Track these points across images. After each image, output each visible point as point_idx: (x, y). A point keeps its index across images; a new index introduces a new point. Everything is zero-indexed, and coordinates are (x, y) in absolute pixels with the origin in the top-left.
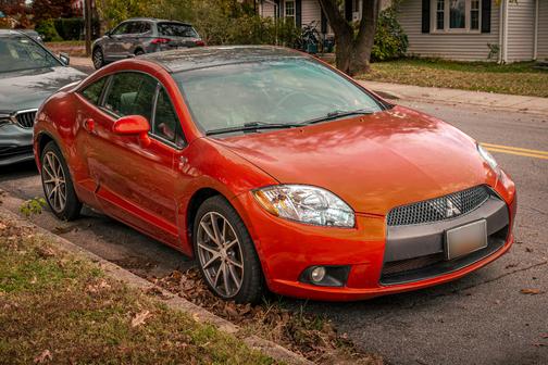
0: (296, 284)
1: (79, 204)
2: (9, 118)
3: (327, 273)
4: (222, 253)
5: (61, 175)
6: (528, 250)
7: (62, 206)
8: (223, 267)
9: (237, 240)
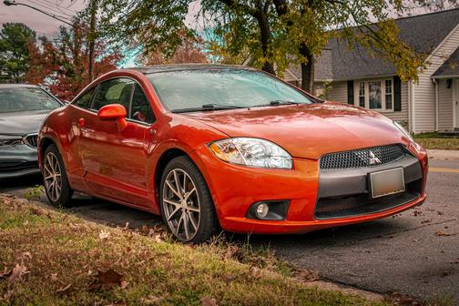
0: (243, 220)
1: (71, 191)
2: (21, 140)
3: (270, 210)
4: (183, 204)
5: (58, 170)
6: (440, 214)
7: (58, 196)
8: (184, 216)
9: (195, 188)
